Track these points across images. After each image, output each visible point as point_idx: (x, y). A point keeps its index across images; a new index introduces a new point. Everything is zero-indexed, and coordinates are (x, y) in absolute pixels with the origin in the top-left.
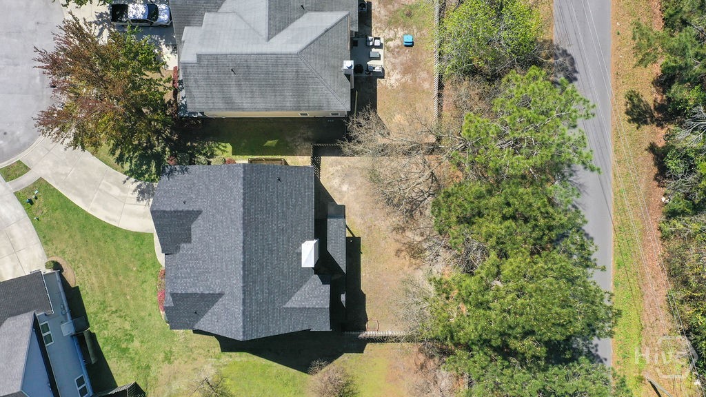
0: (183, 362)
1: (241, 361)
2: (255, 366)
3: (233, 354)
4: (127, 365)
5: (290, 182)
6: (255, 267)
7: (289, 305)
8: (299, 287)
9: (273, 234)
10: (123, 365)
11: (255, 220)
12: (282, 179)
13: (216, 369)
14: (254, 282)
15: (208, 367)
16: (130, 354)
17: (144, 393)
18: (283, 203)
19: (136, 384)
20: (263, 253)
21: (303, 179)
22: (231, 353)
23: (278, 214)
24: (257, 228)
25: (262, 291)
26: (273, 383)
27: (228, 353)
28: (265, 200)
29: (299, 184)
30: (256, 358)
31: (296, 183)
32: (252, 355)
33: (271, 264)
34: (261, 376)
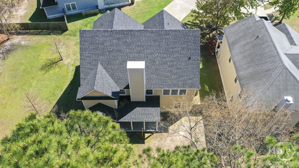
0: (74, 50)
1: (68, 76)
2: (64, 82)
3: (74, 72)
4: (78, 27)
5: (188, 68)
6: (129, 40)
7: (100, 67)
8: (112, 76)
9: (151, 54)
10: (79, 25)
11: (161, 39)
12: (190, 61)
13: (67, 64)
14: (118, 39)
15: (69, 60)
16: (84, 28)
17: (61, 34)
18: (173, 62)
19: (67, 30)
20: (138, 46)
21: (191, 79)
22: (74, 71)
23: (165, 58)
24: (155, 41)
25: (111, 45)
26: (50, 92)
27: (75, 69)
28: (175, 47)
29: (187, 76)
30: (69, 83)
31: (187, 73)
32: (70, 81)
33: (130, 53)
34: (57, 86)
